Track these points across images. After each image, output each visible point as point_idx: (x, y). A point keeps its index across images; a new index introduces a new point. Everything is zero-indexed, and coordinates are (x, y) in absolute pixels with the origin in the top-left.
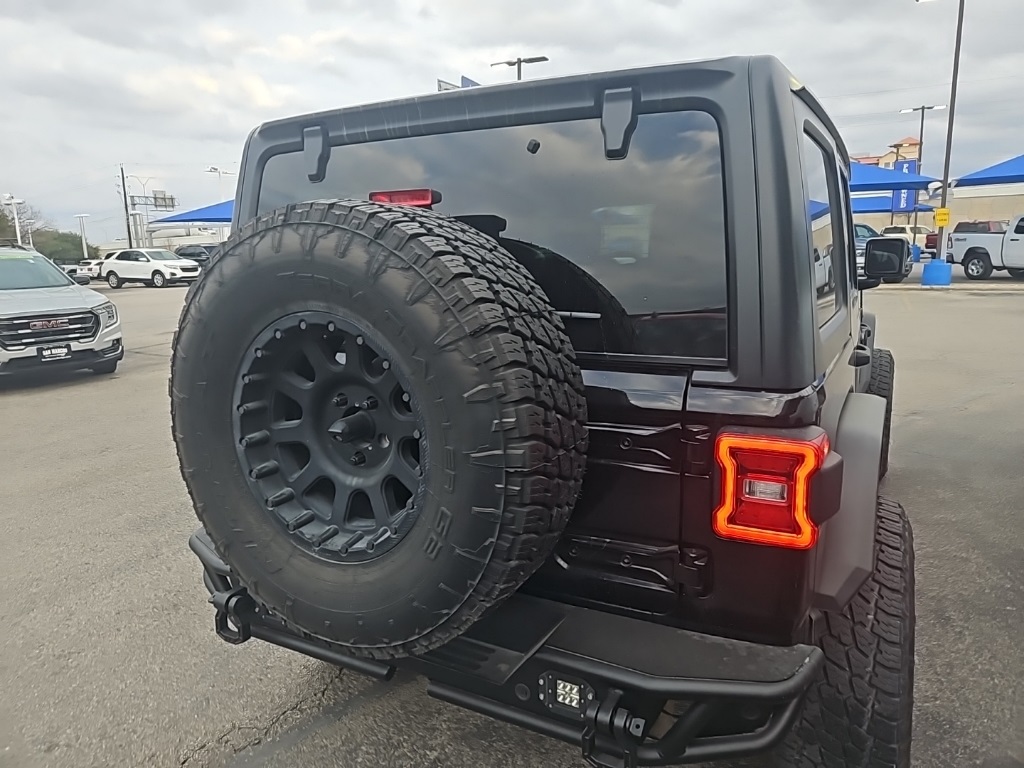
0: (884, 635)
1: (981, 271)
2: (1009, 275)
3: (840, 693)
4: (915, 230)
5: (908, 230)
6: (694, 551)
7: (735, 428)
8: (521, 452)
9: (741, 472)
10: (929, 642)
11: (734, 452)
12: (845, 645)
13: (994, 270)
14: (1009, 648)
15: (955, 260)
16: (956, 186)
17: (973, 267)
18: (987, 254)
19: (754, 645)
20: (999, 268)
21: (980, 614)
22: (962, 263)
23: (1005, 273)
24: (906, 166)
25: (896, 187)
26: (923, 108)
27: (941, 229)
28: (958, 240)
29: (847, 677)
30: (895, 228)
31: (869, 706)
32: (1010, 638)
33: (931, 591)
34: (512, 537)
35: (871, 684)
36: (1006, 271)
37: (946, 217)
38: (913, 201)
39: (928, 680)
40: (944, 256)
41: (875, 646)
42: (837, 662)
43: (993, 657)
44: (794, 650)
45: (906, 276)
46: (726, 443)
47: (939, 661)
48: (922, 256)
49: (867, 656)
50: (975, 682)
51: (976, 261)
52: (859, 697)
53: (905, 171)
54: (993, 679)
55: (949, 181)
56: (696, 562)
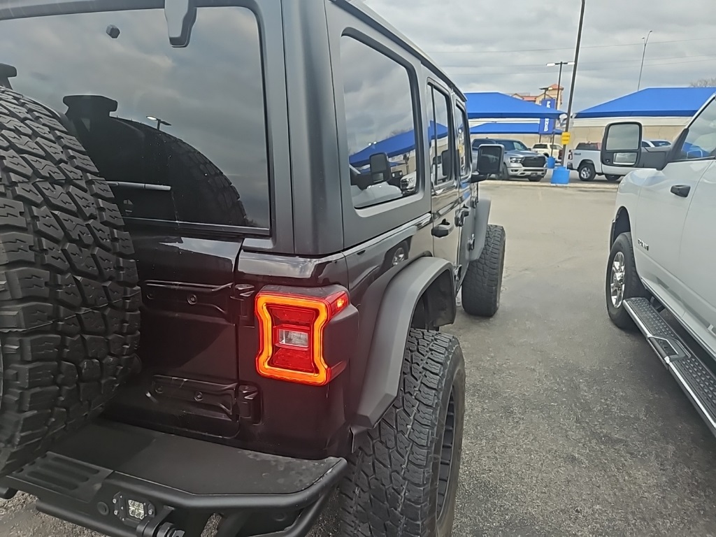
0: (416, 440)
1: (589, 175)
2: (606, 179)
3: (383, 485)
4: (552, 147)
5: (549, 146)
6: (247, 387)
7: (272, 287)
8: (15, 313)
9: (276, 323)
10: (495, 429)
11: (270, 307)
12: (389, 448)
13: (597, 175)
14: (546, 432)
15: (574, 167)
16: (576, 118)
17: (584, 173)
18: (593, 164)
19: (294, 460)
20: (600, 174)
21: (533, 409)
22: (578, 170)
23: (603, 177)
24: (549, 102)
25: (542, 116)
26: (561, 63)
27: (565, 146)
28: (576, 154)
29: (388, 473)
30: (541, 145)
31: (402, 494)
32: (549, 425)
33: (506, 393)
34: (20, 391)
35: (404, 479)
36: (604, 176)
37: (568, 138)
38: (552, 126)
39: (488, 457)
40: (565, 165)
41: (408, 449)
42: (382, 461)
43: (535, 439)
44: (324, 463)
45: (543, 177)
46: (263, 300)
47: (498, 443)
48: (556, 164)
49: (403, 457)
50: (518, 457)
51: (586, 169)
52: (396, 488)
53: (548, 106)
54: (531, 455)
55: (571, 115)
56: (246, 397)
